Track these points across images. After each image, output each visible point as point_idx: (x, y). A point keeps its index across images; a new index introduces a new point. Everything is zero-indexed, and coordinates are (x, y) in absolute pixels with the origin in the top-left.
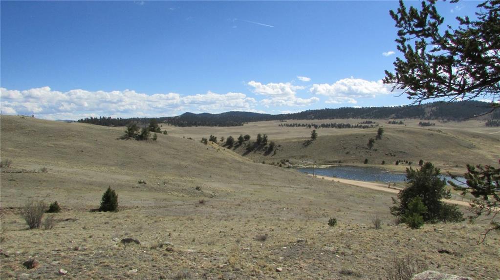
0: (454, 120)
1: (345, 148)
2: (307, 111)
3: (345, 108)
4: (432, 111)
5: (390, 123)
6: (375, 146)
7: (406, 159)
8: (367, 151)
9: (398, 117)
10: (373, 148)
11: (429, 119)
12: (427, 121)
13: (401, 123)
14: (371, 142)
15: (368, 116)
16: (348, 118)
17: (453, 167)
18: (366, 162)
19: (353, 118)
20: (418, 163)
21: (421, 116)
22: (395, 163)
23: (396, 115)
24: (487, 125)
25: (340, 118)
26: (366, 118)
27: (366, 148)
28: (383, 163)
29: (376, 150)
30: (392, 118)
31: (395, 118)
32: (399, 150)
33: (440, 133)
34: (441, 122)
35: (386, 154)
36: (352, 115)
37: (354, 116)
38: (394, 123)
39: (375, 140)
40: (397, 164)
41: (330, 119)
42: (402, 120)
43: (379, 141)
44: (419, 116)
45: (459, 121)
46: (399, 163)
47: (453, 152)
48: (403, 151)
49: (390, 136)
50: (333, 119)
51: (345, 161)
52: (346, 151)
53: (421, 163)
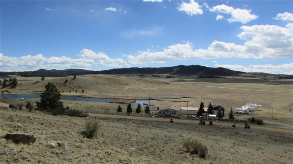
5: (153, 76)
11: (174, 74)
13: (158, 76)
16: (133, 73)
17: (97, 93)
19: (136, 73)
23: (158, 72)
29: (66, 86)
30: (156, 74)
31: (157, 74)
32: (78, 85)
35: (70, 88)
38: (155, 76)
40: (70, 92)
44: (170, 72)
45: (188, 75)
47: (111, 86)
49: (81, 79)
53: (83, 91)
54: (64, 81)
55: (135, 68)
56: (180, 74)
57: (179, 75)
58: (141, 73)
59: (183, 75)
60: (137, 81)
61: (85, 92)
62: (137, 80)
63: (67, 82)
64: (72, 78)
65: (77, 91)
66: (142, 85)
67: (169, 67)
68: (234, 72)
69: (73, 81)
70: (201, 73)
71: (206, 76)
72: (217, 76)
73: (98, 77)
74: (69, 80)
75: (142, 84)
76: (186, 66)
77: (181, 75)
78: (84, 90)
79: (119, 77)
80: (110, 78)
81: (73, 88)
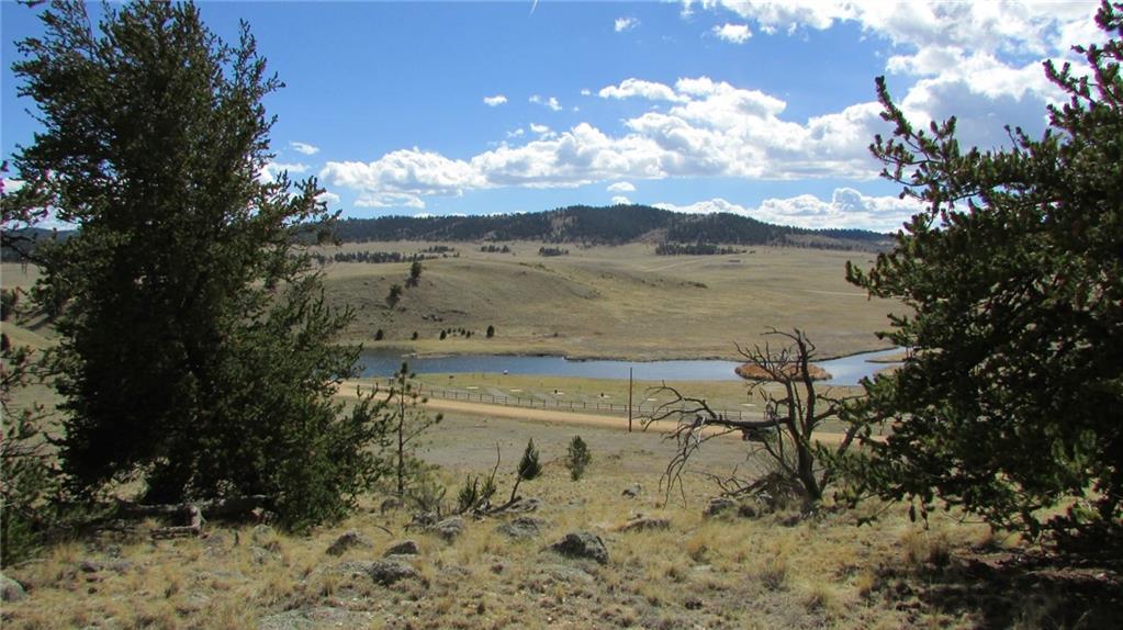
0: (604, 244)
3: (391, 217)
4: (565, 225)
5: (483, 249)
6: (403, 300)
7: (463, 326)
8: (385, 312)
9: (499, 238)
10: (398, 305)
11: (559, 241)
12: (554, 246)
13: (506, 250)
14: (395, 293)
15: (440, 235)
16: (398, 240)
17: (548, 337)
18: (379, 336)
19: (408, 239)
20: (486, 334)
21: (545, 235)
22: (439, 335)
23: (497, 234)
24: (658, 252)
25: (380, 240)
26: (436, 241)
27: (384, 307)
28: (415, 336)
29: (404, 310)
30: (489, 240)
31: (494, 241)
32: (451, 308)
33: (542, 271)
34: (581, 249)
35: (424, 318)
36: (407, 232)
37: (411, 236)
38: (492, 249)
39: (403, 289)
40: (443, 336)
41: (358, 242)
42: (509, 244)
43: (413, 290)
44: (541, 234)
45: (613, 244)
46: (448, 335)
47: (557, 306)
48: (459, 309)
49: (438, 279)
50: (366, 241)
53: (490, 332)
54: (388, 293)
55: (397, 217)
56: (584, 242)
57: (581, 244)
58: (428, 240)
59: (594, 243)
61: (496, 333)
63: (399, 296)
64: (410, 275)
65: (465, 333)
67: (532, 212)
68: (774, 232)
69: (416, 289)
70: (658, 233)
71: (684, 246)
72: (726, 247)
74: (401, 286)
76: (597, 209)
77: (588, 243)
78: (490, 326)
81: (442, 320)
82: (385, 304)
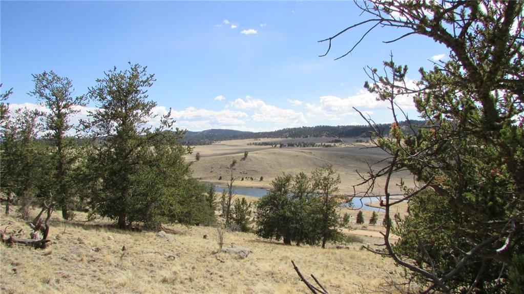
1: (212, 168)
2: (284, 129)
3: (321, 126)
5: (357, 141)
6: (236, 166)
7: (253, 176)
8: (227, 170)
9: (366, 136)
10: (234, 167)
14: (234, 163)
16: (321, 136)
18: (220, 178)
19: (326, 136)
20: (259, 180)
22: (241, 179)
23: (366, 134)
25: (314, 137)
26: (337, 137)
27: (228, 168)
29: (235, 169)
31: (364, 137)
32: (252, 169)
35: (241, 173)
36: (326, 133)
38: (361, 142)
40: (243, 179)
41: (304, 137)
46: (245, 179)
49: (255, 158)
51: (205, 178)
52: (212, 170)
53: (262, 179)
54: (232, 163)
60: (341, 160)
61: (264, 180)
62: (341, 158)
63: (236, 164)
64: (242, 157)
65: (252, 179)
66: (350, 167)
69: (244, 162)
73: (280, 154)
74: (238, 160)
75: (350, 165)
78: (263, 177)
79: (310, 153)
80: (297, 156)
81: (246, 173)
82: (229, 167)
